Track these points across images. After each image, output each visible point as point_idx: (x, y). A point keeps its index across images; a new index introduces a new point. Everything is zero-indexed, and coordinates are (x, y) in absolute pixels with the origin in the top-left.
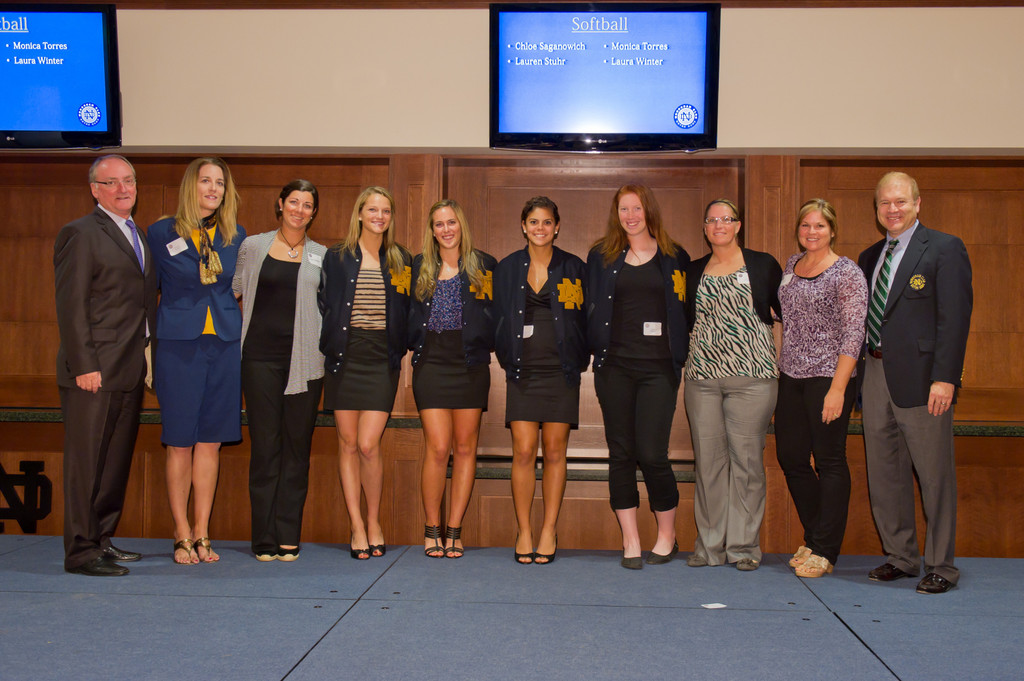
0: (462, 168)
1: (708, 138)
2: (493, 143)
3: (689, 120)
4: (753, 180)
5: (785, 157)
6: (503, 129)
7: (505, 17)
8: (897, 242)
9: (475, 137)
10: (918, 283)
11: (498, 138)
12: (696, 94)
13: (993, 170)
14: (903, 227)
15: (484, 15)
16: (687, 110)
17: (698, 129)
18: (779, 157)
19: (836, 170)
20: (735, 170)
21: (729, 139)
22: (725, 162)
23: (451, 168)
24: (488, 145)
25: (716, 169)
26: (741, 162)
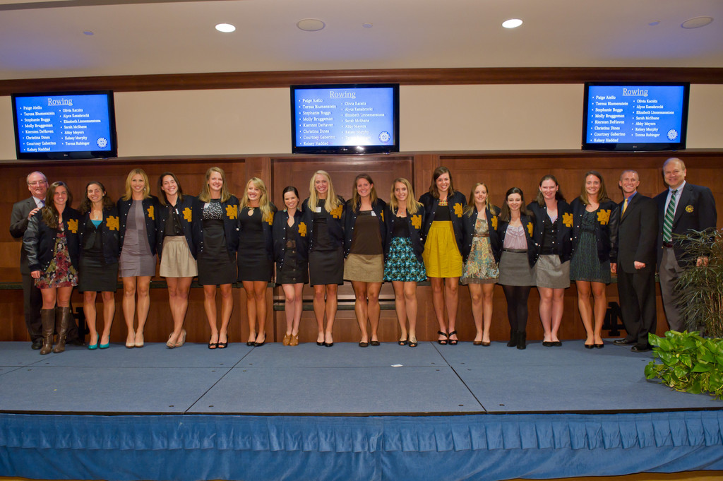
0: (280, 163)
1: (395, 148)
2: (293, 152)
3: (385, 139)
4: (417, 167)
5: (433, 155)
6: (299, 144)
7: (298, 92)
9: (287, 150)
11: (296, 149)
12: (389, 125)
13: (530, 159)
15: (288, 90)
16: (385, 134)
17: (391, 143)
18: (429, 155)
19: (457, 161)
20: (410, 161)
21: (404, 148)
22: (406, 157)
23: (275, 163)
24: (291, 152)
25: (402, 161)
26: (413, 158)
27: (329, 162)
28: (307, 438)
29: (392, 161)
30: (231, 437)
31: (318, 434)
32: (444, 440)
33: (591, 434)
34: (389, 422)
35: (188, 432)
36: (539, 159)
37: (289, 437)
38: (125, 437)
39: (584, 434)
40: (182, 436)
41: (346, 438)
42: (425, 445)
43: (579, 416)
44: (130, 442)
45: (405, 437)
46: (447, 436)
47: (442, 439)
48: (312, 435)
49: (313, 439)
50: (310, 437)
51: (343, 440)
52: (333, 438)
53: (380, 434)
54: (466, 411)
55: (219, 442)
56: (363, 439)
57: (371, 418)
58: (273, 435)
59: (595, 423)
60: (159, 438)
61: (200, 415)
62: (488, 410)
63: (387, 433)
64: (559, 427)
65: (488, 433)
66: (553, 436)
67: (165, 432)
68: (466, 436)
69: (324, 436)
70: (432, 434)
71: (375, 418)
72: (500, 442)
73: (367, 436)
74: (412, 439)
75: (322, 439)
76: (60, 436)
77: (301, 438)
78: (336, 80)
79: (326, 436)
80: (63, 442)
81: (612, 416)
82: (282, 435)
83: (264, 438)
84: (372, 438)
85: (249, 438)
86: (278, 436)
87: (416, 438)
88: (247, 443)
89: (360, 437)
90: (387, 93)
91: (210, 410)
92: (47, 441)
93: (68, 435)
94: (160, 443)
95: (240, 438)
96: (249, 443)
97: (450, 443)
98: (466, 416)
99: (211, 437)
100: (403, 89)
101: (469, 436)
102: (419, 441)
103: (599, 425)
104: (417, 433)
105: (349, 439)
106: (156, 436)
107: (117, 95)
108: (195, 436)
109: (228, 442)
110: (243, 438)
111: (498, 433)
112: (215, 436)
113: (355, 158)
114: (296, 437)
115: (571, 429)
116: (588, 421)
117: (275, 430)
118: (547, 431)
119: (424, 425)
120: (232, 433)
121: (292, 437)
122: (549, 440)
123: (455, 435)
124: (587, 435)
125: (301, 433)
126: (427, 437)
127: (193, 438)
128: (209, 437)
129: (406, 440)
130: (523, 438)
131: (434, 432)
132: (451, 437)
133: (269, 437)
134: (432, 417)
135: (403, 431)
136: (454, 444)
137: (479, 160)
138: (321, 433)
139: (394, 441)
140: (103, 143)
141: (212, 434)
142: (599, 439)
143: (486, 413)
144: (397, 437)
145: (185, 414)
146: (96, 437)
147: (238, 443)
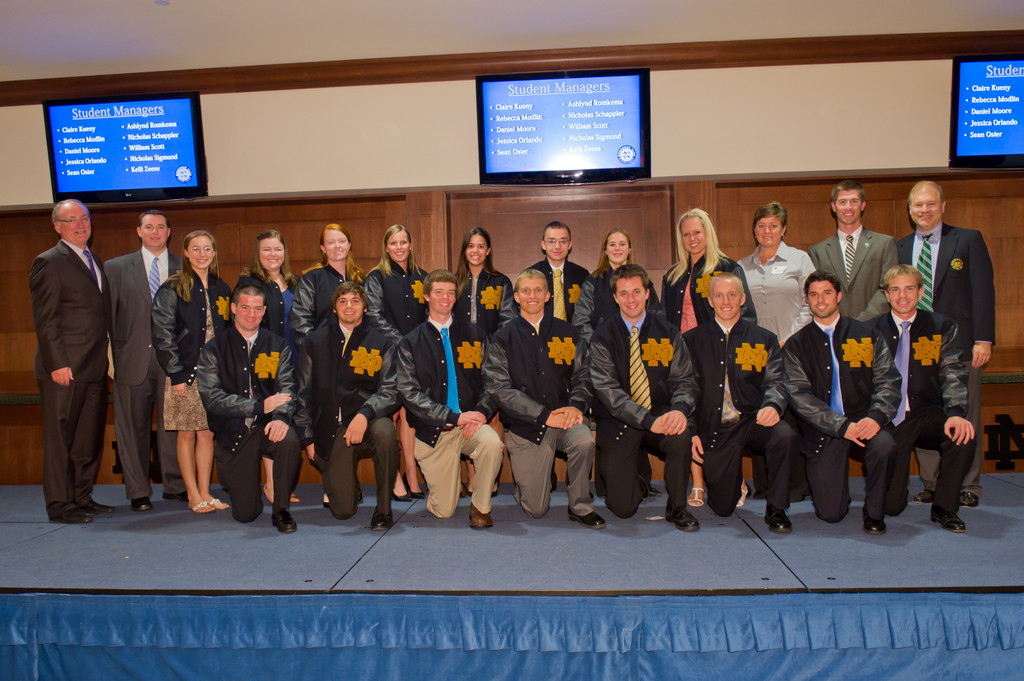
0: (461, 201)
1: (644, 170)
2: (482, 182)
3: (629, 158)
4: (679, 201)
5: (704, 182)
6: (490, 169)
7: (488, 86)
8: (931, 235)
9: (472, 178)
10: (956, 264)
11: (486, 177)
12: (633, 134)
14: (932, 224)
15: (473, 83)
16: (627, 150)
17: (637, 163)
18: (699, 182)
19: (744, 190)
20: (668, 192)
21: (659, 170)
22: (660, 187)
23: (452, 201)
24: (478, 183)
25: (653, 193)
26: (671, 187)
28: (522, 629)
29: (637, 193)
30: (403, 628)
31: (538, 623)
32: (739, 633)
33: (979, 624)
34: (650, 605)
35: (336, 622)
36: (876, 184)
37: (493, 628)
38: (238, 627)
39: (968, 625)
40: (326, 628)
41: (583, 630)
42: (709, 641)
43: (958, 596)
44: (246, 637)
45: (678, 628)
46: (744, 628)
47: (735, 633)
48: (528, 625)
49: (531, 631)
50: (526, 629)
51: (579, 633)
52: (562, 631)
53: (638, 623)
54: (773, 587)
55: (384, 637)
56: (610, 632)
57: (622, 598)
58: (469, 625)
59: (985, 606)
60: (290, 630)
61: (354, 595)
62: (810, 587)
63: (648, 623)
64: (926, 613)
65: (810, 622)
66: (917, 628)
67: (301, 621)
68: (774, 628)
69: (548, 628)
70: (720, 623)
71: (628, 598)
72: (830, 638)
73: (616, 628)
74: (688, 632)
75: (545, 632)
76: (139, 627)
77: (513, 630)
78: (549, 66)
79: (552, 627)
80: (144, 636)
81: (1012, 597)
82: (483, 625)
83: (454, 629)
84: (624, 630)
85: (430, 630)
86: (476, 627)
87: (694, 629)
88: (428, 637)
89: (605, 628)
90: (630, 83)
91: (369, 587)
92: (119, 635)
93: (151, 626)
94: (292, 637)
95: (417, 630)
96: (431, 639)
97: (749, 638)
98: (775, 596)
99: (372, 628)
100: (655, 77)
101: (779, 627)
102: (699, 635)
103: (992, 611)
104: (696, 622)
105: (588, 633)
106: (287, 626)
107: (205, 99)
108: (347, 627)
109: (398, 637)
110: (421, 629)
111: (827, 623)
112: (378, 627)
114: (504, 629)
115: (946, 617)
116: (974, 605)
117: (471, 618)
118: (906, 621)
119: (707, 610)
120: (404, 621)
121: (498, 629)
122: (909, 635)
123: (757, 625)
124: (972, 626)
125: (512, 622)
126: (711, 630)
127: (344, 630)
128: (368, 628)
129: (679, 633)
130: (866, 631)
131: (723, 621)
132: (750, 629)
133: (462, 627)
134: (719, 597)
135: (673, 619)
136: (755, 640)
137: (778, 188)
138: (542, 623)
139: (660, 634)
140: (185, 175)
141: (373, 623)
142: (993, 633)
143: (805, 591)
144: (664, 628)
145: (331, 592)
146: (194, 629)
147: (413, 637)
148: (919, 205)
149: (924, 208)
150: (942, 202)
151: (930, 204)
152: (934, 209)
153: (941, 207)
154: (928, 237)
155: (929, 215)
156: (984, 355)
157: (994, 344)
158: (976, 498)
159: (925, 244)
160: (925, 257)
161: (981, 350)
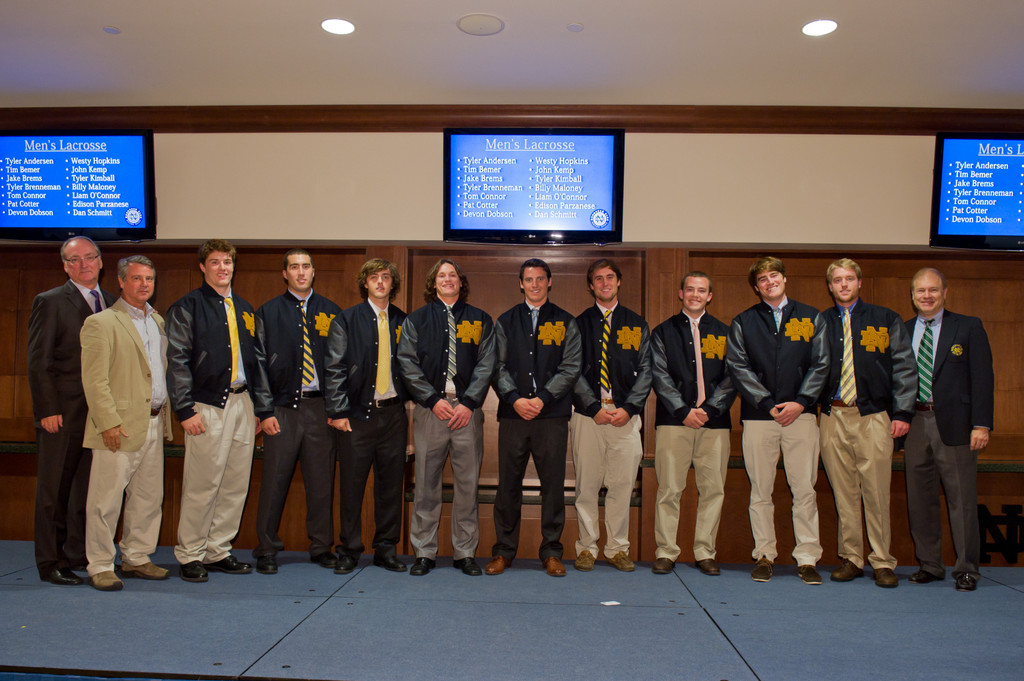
0: (425, 257)
1: (615, 234)
2: (445, 238)
3: (601, 221)
4: (652, 268)
5: (677, 249)
6: (456, 225)
7: (454, 138)
8: (933, 320)
9: (436, 234)
10: (956, 350)
11: (450, 233)
12: (605, 198)
14: (934, 310)
15: (440, 136)
16: (601, 214)
17: (609, 228)
18: (672, 250)
19: (717, 259)
20: (640, 259)
21: (629, 236)
22: (631, 252)
23: (415, 257)
24: (440, 237)
25: (626, 258)
26: (643, 254)
27: (505, 258)
90: (602, 145)
100: (628, 136)
107: (158, 138)
113: (547, 252)
140: (134, 217)
148: (923, 290)
149: (926, 294)
150: (944, 289)
151: (932, 290)
152: (935, 294)
153: (942, 294)
154: (930, 322)
155: (930, 301)
156: (982, 440)
157: (992, 429)
158: (974, 581)
159: (927, 329)
160: (926, 342)
161: (979, 435)
